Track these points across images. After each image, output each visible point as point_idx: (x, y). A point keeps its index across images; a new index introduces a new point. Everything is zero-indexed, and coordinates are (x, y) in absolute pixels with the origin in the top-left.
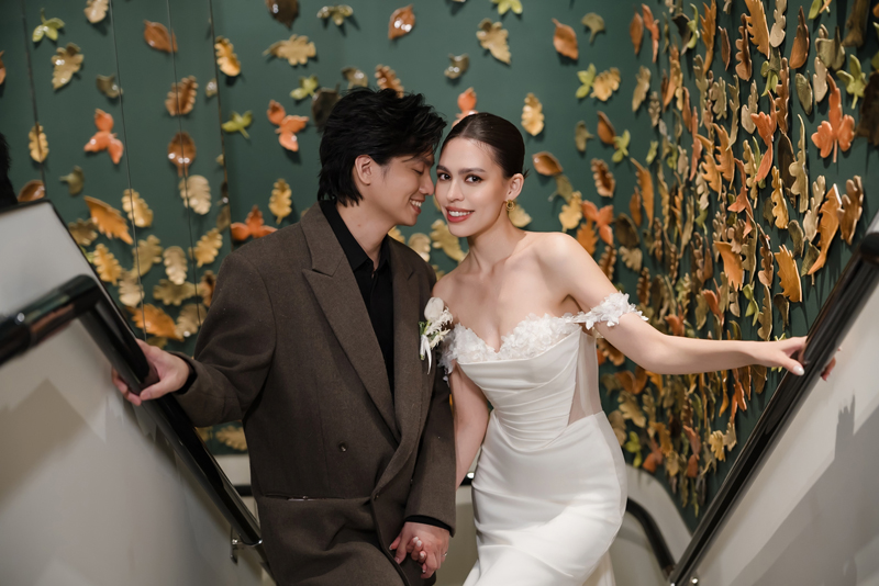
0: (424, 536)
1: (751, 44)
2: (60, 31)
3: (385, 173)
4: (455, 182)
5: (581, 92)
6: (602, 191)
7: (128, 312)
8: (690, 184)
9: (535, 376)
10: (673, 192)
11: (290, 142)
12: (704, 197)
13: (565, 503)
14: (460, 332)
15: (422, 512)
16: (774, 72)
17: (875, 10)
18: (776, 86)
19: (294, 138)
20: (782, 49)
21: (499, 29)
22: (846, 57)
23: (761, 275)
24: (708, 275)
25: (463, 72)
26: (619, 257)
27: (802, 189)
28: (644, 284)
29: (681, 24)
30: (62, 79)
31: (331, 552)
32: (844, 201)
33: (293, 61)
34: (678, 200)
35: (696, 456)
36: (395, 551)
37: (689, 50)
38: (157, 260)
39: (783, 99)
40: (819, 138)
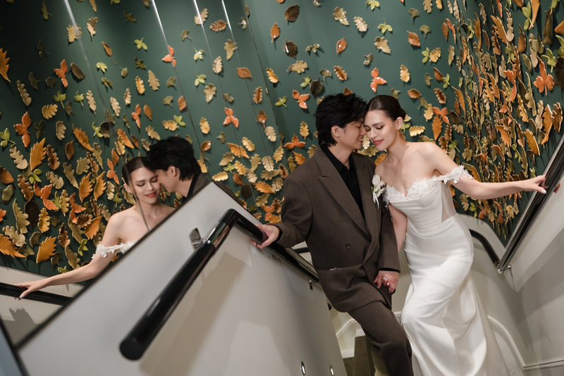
0: (387, 276)
1: (498, 38)
2: (205, 79)
3: (345, 131)
4: (372, 131)
5: (425, 60)
6: (441, 102)
7: (253, 185)
8: (480, 98)
9: (424, 205)
10: (473, 101)
11: (304, 105)
12: (488, 104)
13: (447, 255)
14: (388, 188)
15: (385, 267)
16: (511, 52)
17: (555, 30)
18: (513, 59)
19: (305, 103)
20: (513, 42)
21: (383, 40)
22: (545, 48)
23: (519, 141)
24: (495, 137)
25: (371, 62)
26: (453, 129)
27: (533, 105)
28: (466, 139)
29: (465, 28)
30: (209, 98)
31: (350, 289)
32: (553, 113)
33: (299, 72)
34: (476, 104)
35: (501, 214)
36: (376, 283)
37: (470, 39)
38: (260, 163)
39: (518, 65)
40: (537, 83)
